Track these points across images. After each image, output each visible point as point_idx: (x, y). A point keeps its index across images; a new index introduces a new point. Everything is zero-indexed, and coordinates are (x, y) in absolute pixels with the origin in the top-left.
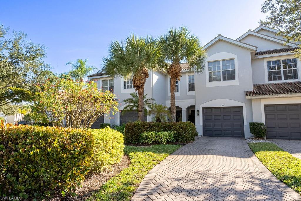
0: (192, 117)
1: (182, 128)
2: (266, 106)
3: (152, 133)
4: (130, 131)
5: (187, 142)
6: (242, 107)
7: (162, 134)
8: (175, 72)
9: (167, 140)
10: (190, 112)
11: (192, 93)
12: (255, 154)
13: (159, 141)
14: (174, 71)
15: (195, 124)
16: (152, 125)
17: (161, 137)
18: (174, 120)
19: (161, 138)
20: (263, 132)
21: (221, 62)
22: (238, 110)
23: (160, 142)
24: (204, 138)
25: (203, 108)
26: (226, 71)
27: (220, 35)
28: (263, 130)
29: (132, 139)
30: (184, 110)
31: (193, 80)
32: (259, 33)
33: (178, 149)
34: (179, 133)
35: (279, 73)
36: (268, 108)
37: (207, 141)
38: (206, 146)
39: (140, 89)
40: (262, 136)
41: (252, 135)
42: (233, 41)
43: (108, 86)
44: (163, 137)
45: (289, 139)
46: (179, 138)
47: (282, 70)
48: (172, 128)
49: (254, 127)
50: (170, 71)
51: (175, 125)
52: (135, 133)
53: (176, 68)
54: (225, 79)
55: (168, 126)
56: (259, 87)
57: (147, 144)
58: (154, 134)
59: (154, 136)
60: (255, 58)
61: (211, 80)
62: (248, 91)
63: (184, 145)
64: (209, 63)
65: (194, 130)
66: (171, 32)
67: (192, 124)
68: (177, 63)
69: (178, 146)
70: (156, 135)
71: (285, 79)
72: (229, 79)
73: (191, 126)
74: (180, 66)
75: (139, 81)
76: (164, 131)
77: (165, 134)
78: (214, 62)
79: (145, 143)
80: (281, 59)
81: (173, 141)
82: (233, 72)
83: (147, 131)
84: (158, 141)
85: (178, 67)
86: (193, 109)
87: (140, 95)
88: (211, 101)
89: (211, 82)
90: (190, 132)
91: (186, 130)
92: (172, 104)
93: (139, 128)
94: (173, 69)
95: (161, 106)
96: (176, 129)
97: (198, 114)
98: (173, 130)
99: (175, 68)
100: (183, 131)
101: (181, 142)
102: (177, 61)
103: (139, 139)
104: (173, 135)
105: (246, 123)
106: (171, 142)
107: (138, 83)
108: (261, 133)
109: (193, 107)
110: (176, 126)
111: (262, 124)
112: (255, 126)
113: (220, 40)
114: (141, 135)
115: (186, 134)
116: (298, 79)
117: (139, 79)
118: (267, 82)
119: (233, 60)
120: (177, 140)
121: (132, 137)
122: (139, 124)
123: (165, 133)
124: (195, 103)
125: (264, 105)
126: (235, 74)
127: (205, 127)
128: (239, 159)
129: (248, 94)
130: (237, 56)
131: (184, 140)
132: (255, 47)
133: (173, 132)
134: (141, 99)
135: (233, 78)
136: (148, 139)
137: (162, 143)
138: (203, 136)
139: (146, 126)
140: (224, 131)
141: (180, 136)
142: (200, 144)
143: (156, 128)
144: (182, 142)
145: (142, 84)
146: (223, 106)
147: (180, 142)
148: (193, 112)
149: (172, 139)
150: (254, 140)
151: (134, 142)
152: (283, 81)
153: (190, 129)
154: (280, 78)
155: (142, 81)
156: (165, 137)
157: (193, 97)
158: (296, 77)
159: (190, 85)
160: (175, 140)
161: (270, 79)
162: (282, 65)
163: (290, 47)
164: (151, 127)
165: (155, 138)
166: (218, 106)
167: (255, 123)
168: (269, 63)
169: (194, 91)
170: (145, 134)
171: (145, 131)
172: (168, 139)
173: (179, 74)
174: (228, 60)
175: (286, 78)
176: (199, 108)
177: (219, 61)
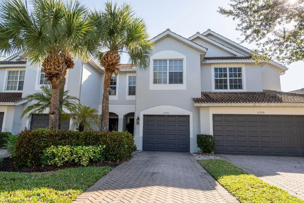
0: (130, 127)
1: (115, 141)
2: (214, 115)
3: (65, 148)
4: (25, 145)
5: (121, 161)
6: (189, 116)
7: (82, 149)
8: (111, 63)
9: (90, 158)
10: (129, 121)
11: (132, 97)
12: (217, 180)
13: (76, 161)
14: (110, 61)
15: (133, 135)
16: (67, 136)
17: (80, 155)
18: (105, 128)
19: (80, 157)
20: (211, 147)
21: (168, 61)
22: (184, 119)
23: (77, 163)
24: (143, 153)
25: (144, 116)
26: (173, 72)
27: (168, 30)
28: (211, 143)
29: (25, 159)
30: (121, 118)
31: (135, 83)
32: (207, 37)
33: (105, 174)
34: (109, 147)
35: (226, 81)
36: (216, 118)
37: (148, 159)
38: (147, 166)
39: (54, 79)
40: (210, 151)
41: (199, 149)
42: (182, 38)
43: (18, 80)
44: (84, 154)
45: (236, 154)
46: (109, 155)
47: (228, 78)
48: (99, 141)
49: (201, 140)
50: (104, 61)
51: (105, 135)
52: (34, 148)
53: (113, 58)
54: (171, 82)
55: (93, 137)
56: (206, 94)
57: (55, 167)
58: (69, 149)
59: (67, 153)
60: (203, 63)
61: (155, 82)
62: (196, 97)
63: (116, 165)
64: (155, 61)
65: (132, 144)
66: (109, 6)
67: (130, 135)
68: (114, 51)
69: (107, 168)
70: (71, 151)
71: (230, 89)
72: (176, 82)
73: (128, 137)
74: (118, 56)
75: (53, 66)
76: (87, 144)
77: (87, 150)
78: (160, 60)
79: (51, 165)
80: (228, 66)
81: (99, 160)
82: (181, 74)
83: (56, 145)
84: (73, 161)
85: (116, 57)
86: (132, 118)
87: (55, 88)
88: (154, 107)
89: (155, 85)
90: (126, 146)
91: (120, 144)
92: (104, 107)
93: (43, 140)
94: (109, 58)
95: (88, 108)
96: (105, 142)
97: (138, 123)
98: (100, 144)
99: (112, 56)
100: (116, 144)
101: (112, 161)
102: (114, 49)
103: (39, 159)
104: (100, 151)
105: (193, 136)
106: (96, 162)
107: (51, 69)
108: (210, 147)
109: (132, 114)
110: (107, 137)
111: (210, 136)
112: (203, 139)
113: (168, 36)
114: (44, 151)
115: (121, 149)
116: (242, 89)
117: (54, 64)
118: (214, 90)
119: (181, 60)
120: (106, 159)
121: (27, 156)
122: (43, 133)
123: (87, 148)
124: (135, 109)
125: (213, 114)
126: (182, 77)
127: (145, 139)
128: (200, 193)
129: (197, 100)
130: (186, 56)
131: (116, 158)
132: (205, 48)
133: (100, 147)
134: (55, 95)
135: (181, 82)
136: (57, 159)
137: (80, 165)
138: (142, 150)
139: (56, 136)
140: (167, 144)
141: (111, 152)
142: (139, 163)
143: (74, 140)
144: (114, 161)
145: (57, 72)
146: (167, 114)
147: (110, 162)
148: (132, 121)
149: (98, 156)
150: (202, 155)
151: (29, 164)
152: (229, 90)
153: (126, 142)
154: (226, 87)
155: (58, 67)
156: (86, 154)
157: (133, 103)
158: (240, 87)
159: (130, 88)
160: (103, 158)
161: (217, 87)
162: (228, 73)
163: (235, 55)
164: (64, 138)
165: (68, 157)
166: (162, 114)
167: (203, 135)
168: (216, 69)
169: (135, 96)
170: (52, 149)
171: (52, 144)
172: (92, 158)
173: (117, 67)
174: (176, 60)
175: (231, 87)
176: (140, 115)
177: (165, 60)
